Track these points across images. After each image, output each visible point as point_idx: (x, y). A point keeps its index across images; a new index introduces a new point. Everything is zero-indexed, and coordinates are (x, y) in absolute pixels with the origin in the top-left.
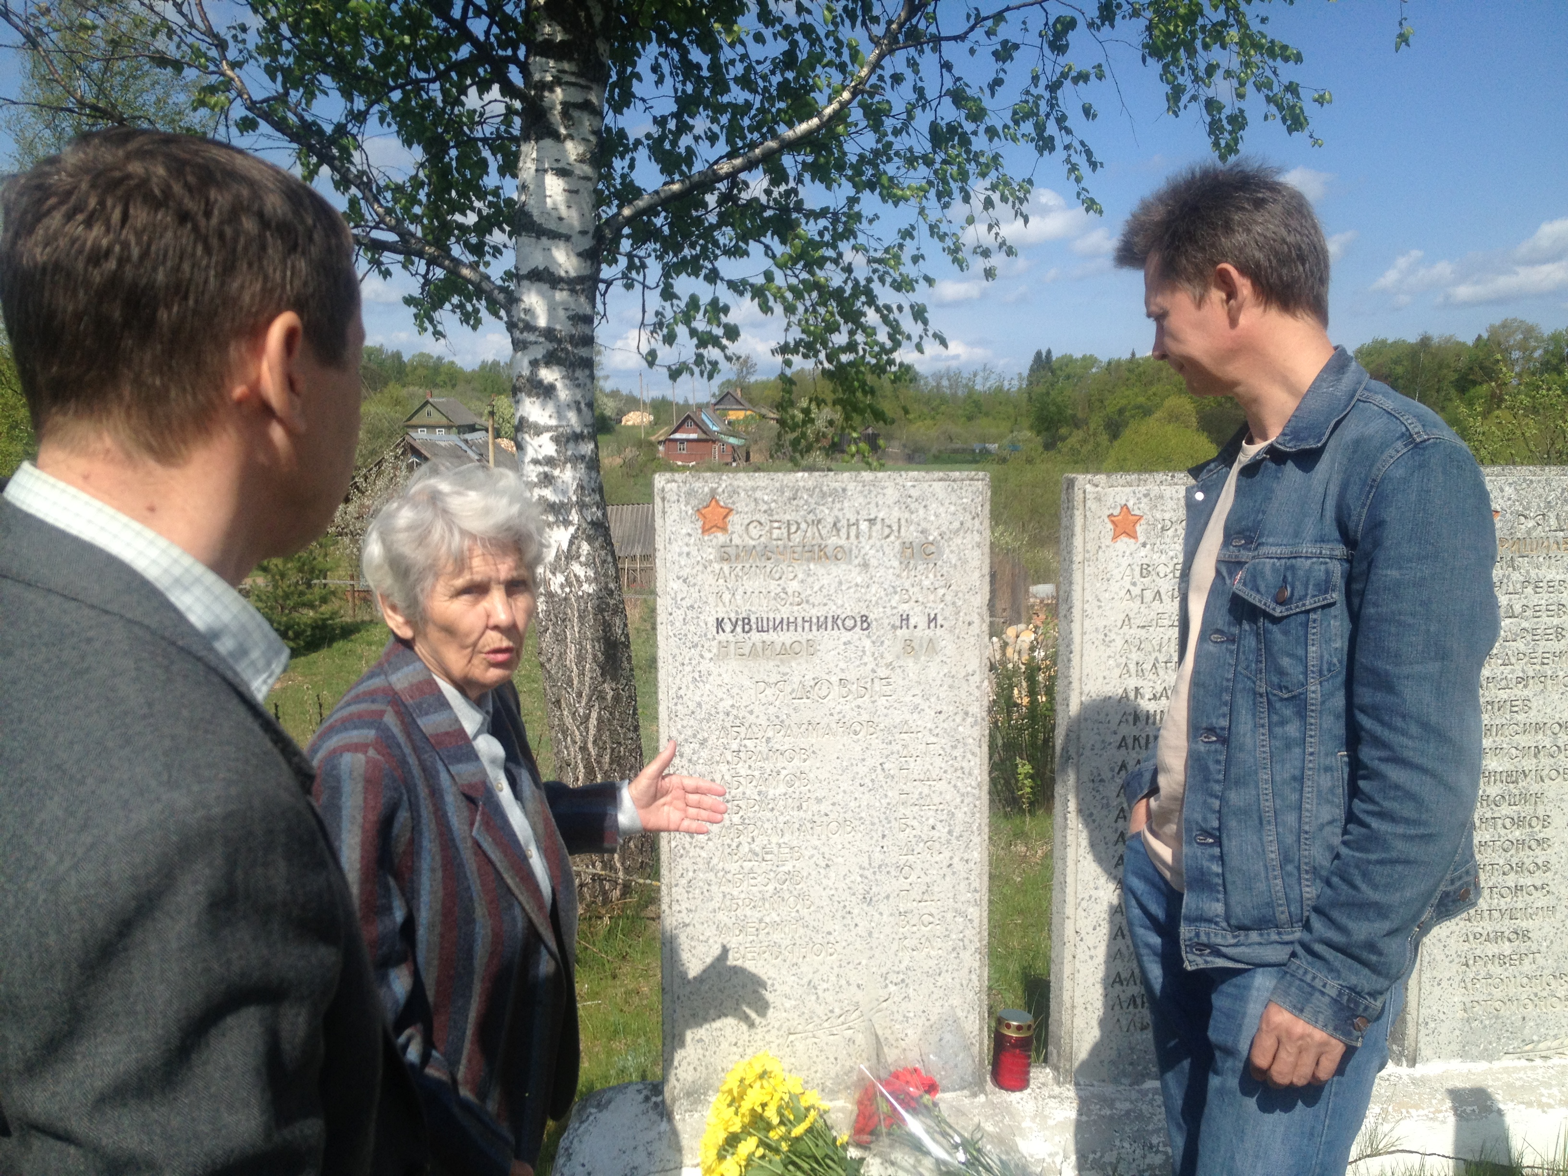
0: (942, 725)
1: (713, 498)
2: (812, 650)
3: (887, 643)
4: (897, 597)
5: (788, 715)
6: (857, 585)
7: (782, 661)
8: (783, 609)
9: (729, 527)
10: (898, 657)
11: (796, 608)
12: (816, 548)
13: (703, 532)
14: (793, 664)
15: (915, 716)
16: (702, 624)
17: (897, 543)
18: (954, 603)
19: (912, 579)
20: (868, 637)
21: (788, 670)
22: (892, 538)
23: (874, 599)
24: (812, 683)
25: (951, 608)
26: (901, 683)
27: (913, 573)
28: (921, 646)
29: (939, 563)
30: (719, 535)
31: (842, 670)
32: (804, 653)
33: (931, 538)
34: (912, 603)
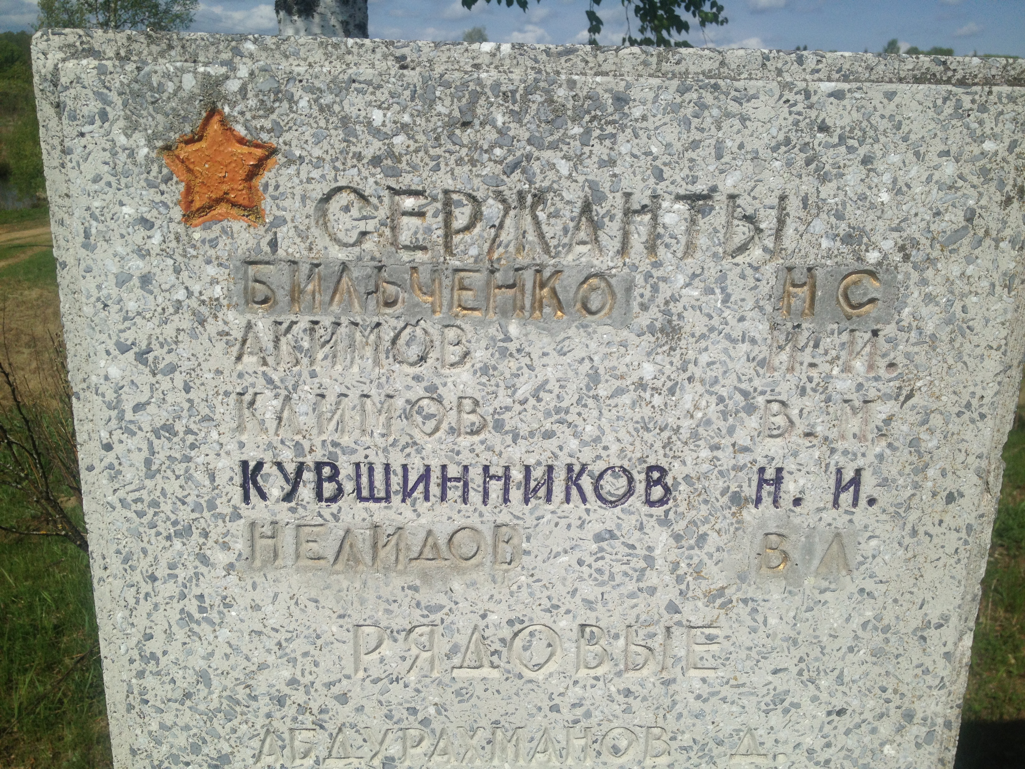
0: (842, 740)
1: (213, 112)
2: (506, 550)
3: (713, 539)
4: (753, 422)
5: (440, 708)
6: (641, 385)
7: (425, 576)
8: (429, 444)
9: (267, 204)
10: (742, 578)
11: (465, 441)
12: (528, 276)
13: (187, 217)
14: (457, 585)
15: (776, 719)
16: (201, 477)
17: (769, 269)
18: (915, 443)
19: (802, 372)
20: (665, 522)
21: (442, 599)
22: (756, 253)
23: (686, 423)
24: (507, 633)
25: (904, 454)
26: (744, 638)
27: (806, 357)
28: (809, 550)
29: (889, 330)
30: (238, 225)
31: (589, 604)
32: (485, 556)
33: (873, 257)
34: (795, 438)
